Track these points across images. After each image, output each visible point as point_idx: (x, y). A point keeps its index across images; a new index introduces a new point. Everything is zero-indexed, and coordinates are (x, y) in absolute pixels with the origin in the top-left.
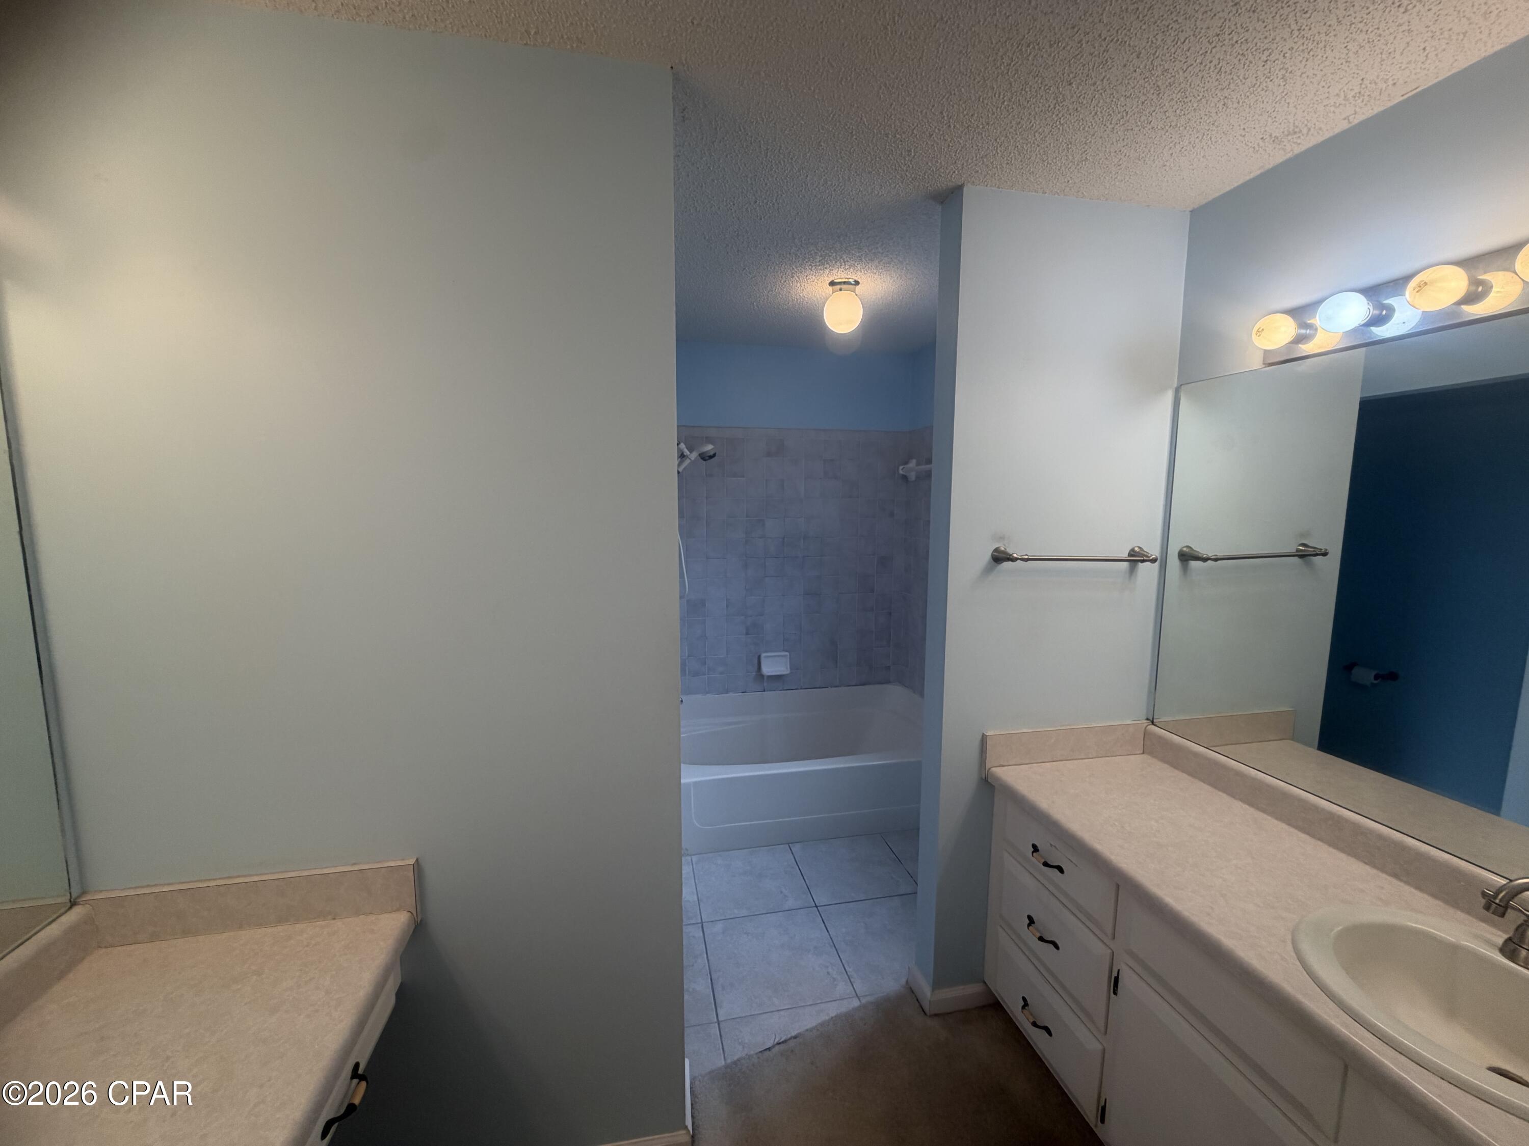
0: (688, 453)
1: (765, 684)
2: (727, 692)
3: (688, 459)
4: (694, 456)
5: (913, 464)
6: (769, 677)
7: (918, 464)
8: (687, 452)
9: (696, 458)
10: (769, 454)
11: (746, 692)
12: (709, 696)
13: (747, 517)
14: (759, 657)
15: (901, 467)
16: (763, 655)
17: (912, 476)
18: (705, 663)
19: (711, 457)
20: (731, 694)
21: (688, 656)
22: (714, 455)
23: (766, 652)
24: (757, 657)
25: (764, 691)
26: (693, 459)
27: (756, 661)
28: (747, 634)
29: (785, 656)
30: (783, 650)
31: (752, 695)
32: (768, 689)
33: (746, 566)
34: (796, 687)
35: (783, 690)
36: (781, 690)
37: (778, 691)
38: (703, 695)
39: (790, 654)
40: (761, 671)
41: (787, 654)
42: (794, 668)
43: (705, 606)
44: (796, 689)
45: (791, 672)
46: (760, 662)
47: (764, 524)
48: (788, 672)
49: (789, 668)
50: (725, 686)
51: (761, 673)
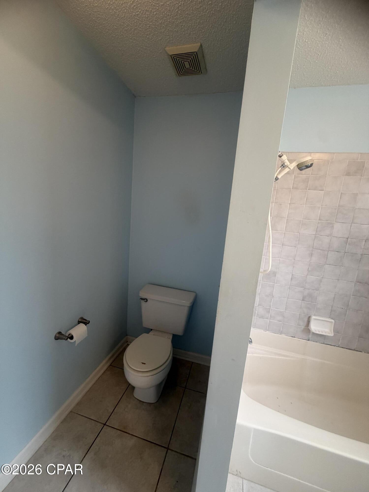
0: (289, 163)
1: (310, 336)
2: (281, 333)
3: (287, 168)
4: (293, 165)
6: (314, 333)
8: (287, 163)
9: (294, 168)
10: (348, 174)
11: (294, 337)
12: (268, 332)
13: (319, 219)
14: (309, 318)
16: (313, 317)
18: (269, 312)
19: (307, 167)
20: (283, 336)
21: (258, 305)
22: (312, 165)
23: (315, 315)
24: (307, 317)
25: (309, 340)
26: (292, 168)
27: (306, 319)
28: (303, 300)
29: (331, 322)
30: (329, 318)
31: (299, 341)
32: (311, 341)
33: (311, 255)
34: (335, 345)
35: (324, 343)
36: (322, 343)
37: (320, 343)
38: (264, 331)
39: (335, 321)
40: (309, 328)
41: (333, 321)
42: (336, 331)
43: (275, 276)
44: (335, 346)
45: (334, 334)
46: (309, 322)
47: (333, 227)
48: (332, 335)
49: (332, 331)
50: (281, 329)
51: (309, 329)
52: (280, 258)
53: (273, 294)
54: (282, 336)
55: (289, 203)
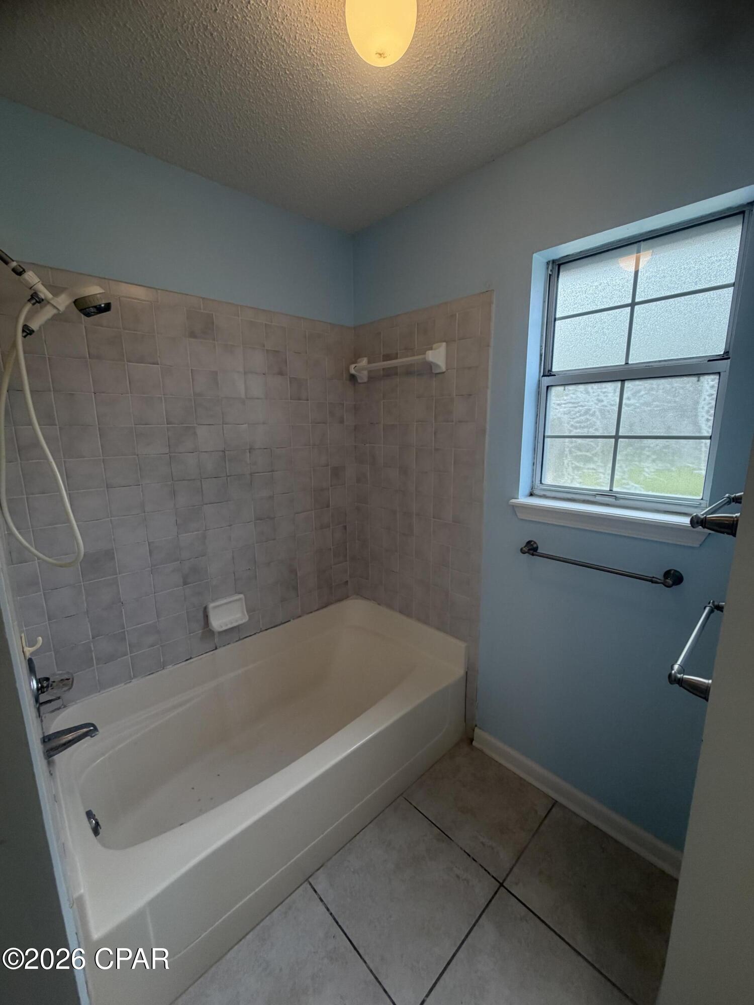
0: (48, 295)
1: (216, 640)
2: (163, 666)
3: (49, 307)
4: (63, 302)
5: (364, 362)
6: (220, 633)
7: (369, 362)
8: (44, 293)
9: (67, 307)
10: (192, 335)
11: (191, 658)
12: (135, 682)
13: (167, 424)
14: (205, 610)
15: (353, 366)
16: (211, 605)
17: (363, 377)
18: (124, 639)
19: (99, 310)
20: (170, 668)
22: (108, 307)
23: (213, 601)
24: (202, 609)
25: (216, 648)
26: (62, 308)
27: (201, 616)
28: (185, 583)
29: (240, 599)
30: (236, 593)
31: (201, 659)
32: (220, 647)
33: (174, 493)
34: (255, 632)
35: (240, 640)
36: (237, 641)
37: (234, 643)
38: (125, 684)
39: (244, 595)
40: (210, 627)
41: (242, 596)
42: (250, 610)
43: (113, 558)
44: (255, 634)
45: (249, 616)
46: (207, 616)
47: (195, 434)
48: (246, 619)
49: (246, 613)
50: (161, 660)
51: (211, 630)
52: (111, 517)
53: (120, 598)
54: (168, 670)
55: (93, 391)
